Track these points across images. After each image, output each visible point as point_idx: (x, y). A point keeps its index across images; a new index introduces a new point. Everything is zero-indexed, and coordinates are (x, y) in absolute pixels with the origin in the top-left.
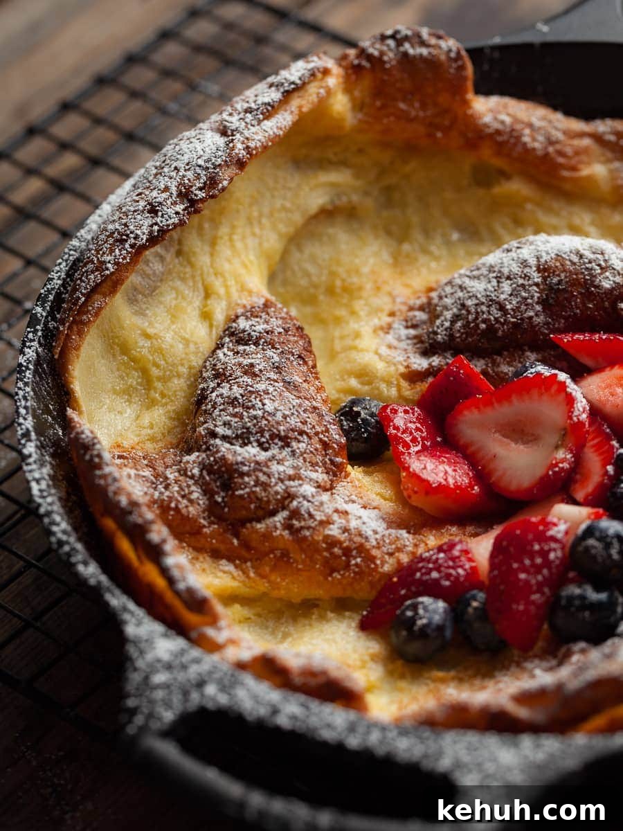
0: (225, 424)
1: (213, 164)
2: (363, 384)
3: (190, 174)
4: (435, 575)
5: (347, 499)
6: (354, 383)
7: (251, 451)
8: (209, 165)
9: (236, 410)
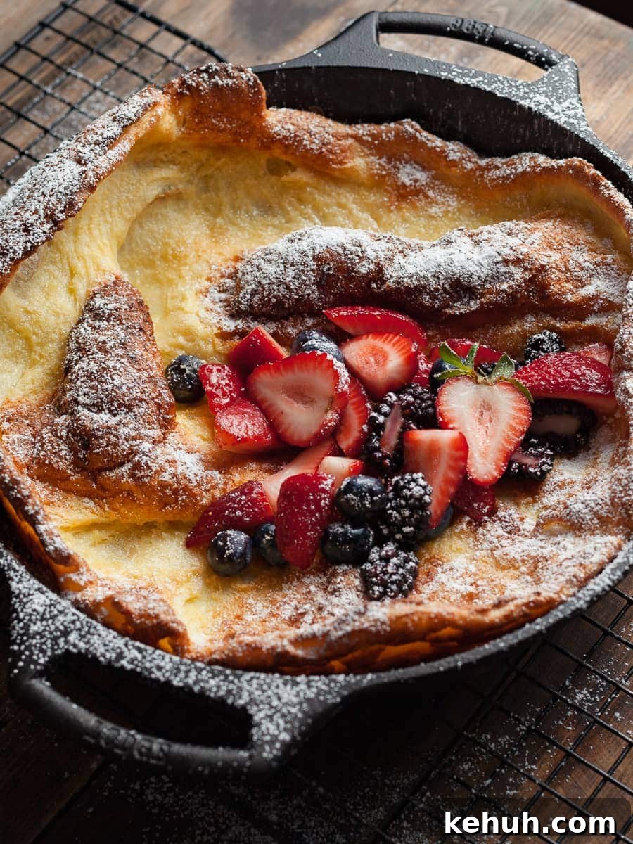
0: (84, 394)
1: (70, 191)
2: (188, 341)
3: (53, 199)
4: (239, 513)
5: (175, 447)
6: (181, 340)
7: (104, 418)
8: (68, 192)
9: (93, 383)
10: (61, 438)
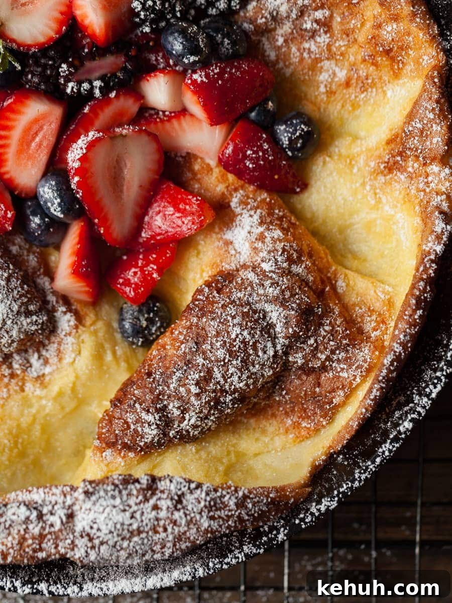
2: (105, 351)
7: (275, 314)
9: (251, 352)
10: (316, 341)
